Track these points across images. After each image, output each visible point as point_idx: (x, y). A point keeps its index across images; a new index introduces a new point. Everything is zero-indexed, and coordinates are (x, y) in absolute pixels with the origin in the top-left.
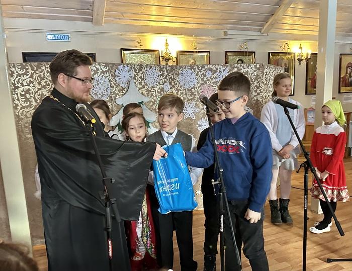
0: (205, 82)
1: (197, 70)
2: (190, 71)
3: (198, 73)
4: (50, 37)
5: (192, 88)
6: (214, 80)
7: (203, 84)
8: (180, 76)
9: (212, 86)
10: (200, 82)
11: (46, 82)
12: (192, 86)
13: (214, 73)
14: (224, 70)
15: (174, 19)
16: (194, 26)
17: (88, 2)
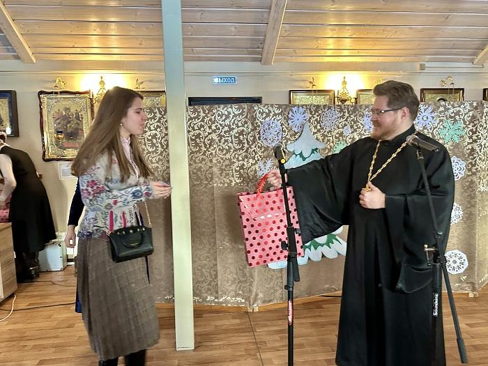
4: (216, 80)
8: (365, 118)
11: (216, 126)
15: (355, 53)
16: (381, 59)
17: (259, 40)
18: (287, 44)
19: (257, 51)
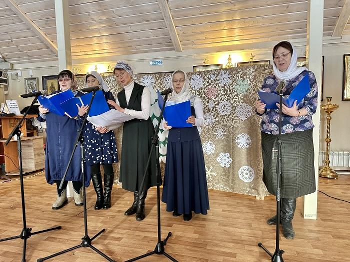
0: (210, 84)
1: (203, 75)
2: (198, 76)
3: (204, 77)
4: (151, 63)
5: (200, 89)
6: (217, 82)
7: (208, 85)
8: (192, 80)
9: (215, 87)
10: (207, 84)
12: (199, 88)
13: (217, 76)
14: (225, 73)
16: (254, 41)
17: (167, 38)
18: (186, 38)
19: (169, 44)
